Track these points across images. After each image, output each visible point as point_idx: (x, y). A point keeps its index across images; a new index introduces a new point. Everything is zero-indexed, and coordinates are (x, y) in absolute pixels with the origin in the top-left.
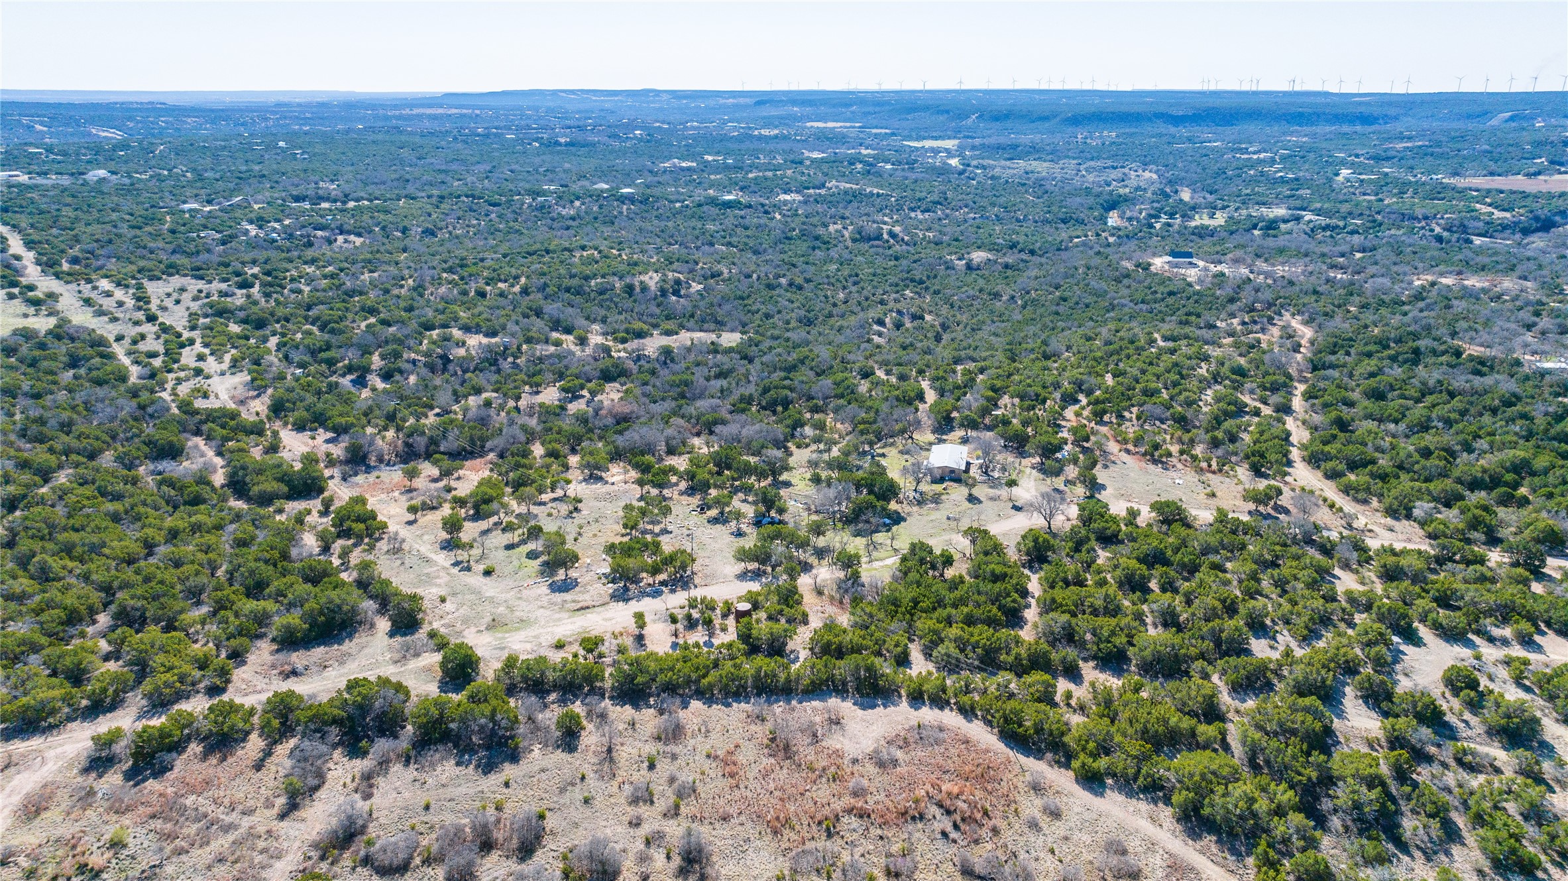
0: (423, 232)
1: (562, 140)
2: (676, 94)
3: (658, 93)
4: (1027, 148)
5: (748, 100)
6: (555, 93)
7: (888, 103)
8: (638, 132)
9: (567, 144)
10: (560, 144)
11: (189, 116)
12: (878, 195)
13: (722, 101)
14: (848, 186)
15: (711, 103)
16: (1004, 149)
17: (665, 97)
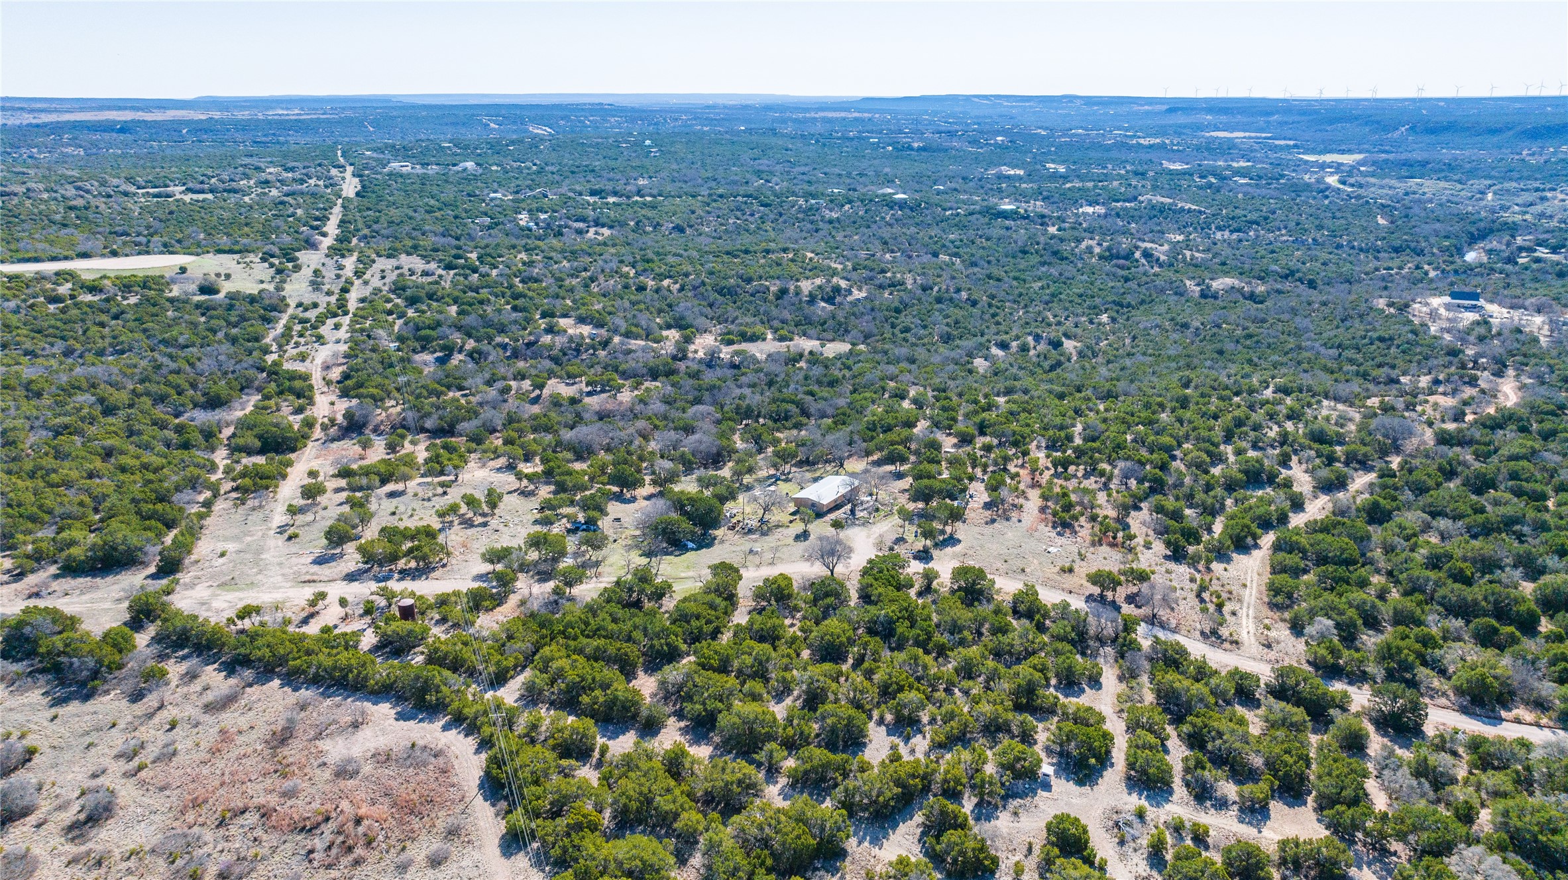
0: (674, 228)
1: (916, 145)
2: (1090, 101)
3: (1071, 98)
4: (1441, 166)
5: (1158, 108)
6: (968, 98)
7: (1316, 112)
8: (999, 138)
9: (919, 149)
10: (912, 149)
11: (614, 116)
12: (1189, 211)
13: (1136, 108)
14: (1163, 200)
15: (1124, 109)
16: (1411, 166)
17: (1078, 102)
